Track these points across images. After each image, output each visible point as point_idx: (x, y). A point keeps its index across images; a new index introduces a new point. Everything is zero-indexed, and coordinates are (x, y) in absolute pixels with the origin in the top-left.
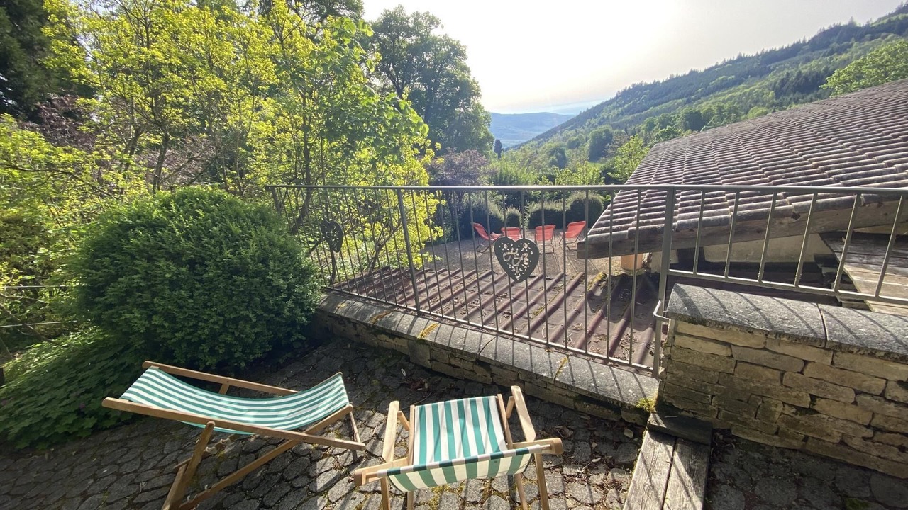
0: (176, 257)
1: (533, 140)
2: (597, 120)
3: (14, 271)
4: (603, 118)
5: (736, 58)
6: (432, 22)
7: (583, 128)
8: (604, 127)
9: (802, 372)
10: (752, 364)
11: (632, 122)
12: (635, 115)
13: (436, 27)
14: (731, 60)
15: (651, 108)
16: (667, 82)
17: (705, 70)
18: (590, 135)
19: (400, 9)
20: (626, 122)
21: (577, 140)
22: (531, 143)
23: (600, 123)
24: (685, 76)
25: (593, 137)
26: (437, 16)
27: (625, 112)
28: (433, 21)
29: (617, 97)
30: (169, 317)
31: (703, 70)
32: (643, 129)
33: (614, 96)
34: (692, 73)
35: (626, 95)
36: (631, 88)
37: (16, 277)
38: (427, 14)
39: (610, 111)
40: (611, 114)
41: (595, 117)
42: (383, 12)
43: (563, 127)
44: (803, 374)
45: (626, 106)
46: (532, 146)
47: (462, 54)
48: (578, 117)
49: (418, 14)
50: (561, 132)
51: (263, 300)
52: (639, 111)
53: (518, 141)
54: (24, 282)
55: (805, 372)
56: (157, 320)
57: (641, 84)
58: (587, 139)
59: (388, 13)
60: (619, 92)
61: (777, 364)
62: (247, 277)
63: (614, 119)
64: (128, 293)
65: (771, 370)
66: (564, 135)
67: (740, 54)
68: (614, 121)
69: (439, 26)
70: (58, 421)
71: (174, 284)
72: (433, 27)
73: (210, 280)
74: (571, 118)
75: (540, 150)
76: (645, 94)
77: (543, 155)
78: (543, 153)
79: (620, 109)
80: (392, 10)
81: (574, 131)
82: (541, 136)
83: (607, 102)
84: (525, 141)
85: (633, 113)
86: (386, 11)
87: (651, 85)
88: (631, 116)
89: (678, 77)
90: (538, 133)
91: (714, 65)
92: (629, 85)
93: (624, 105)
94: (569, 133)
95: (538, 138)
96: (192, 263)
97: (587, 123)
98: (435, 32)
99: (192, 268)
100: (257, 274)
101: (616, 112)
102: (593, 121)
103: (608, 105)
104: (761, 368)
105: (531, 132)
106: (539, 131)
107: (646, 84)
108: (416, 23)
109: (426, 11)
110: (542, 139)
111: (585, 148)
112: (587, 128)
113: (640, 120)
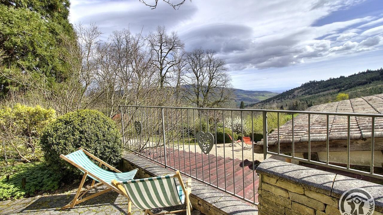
2: (292, 96)
5: (366, 71)
9: (324, 211)
10: (299, 203)
12: (312, 95)
14: (363, 72)
16: (328, 81)
17: (349, 76)
24: (337, 78)
29: (302, 86)
31: (347, 76)
33: (300, 86)
34: (341, 77)
44: (325, 212)
55: (326, 211)
57: (314, 81)
60: (303, 84)
61: (311, 205)
65: (309, 208)
67: (368, 70)
68: (301, 97)
76: (316, 86)
79: (303, 92)
89: (334, 79)
91: (354, 74)
93: (305, 90)
97: (287, 97)
101: (301, 93)
103: (297, 90)
104: (304, 207)
107: (317, 81)
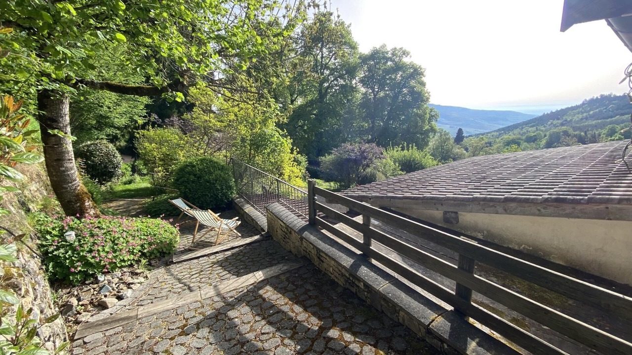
0: (195, 175)
1: (494, 131)
2: (560, 121)
3: (165, 171)
4: (566, 121)
6: (404, 54)
7: (545, 127)
8: (564, 128)
11: (596, 127)
12: (600, 121)
13: (406, 56)
15: (617, 117)
18: (548, 133)
19: (384, 46)
20: (588, 126)
21: (535, 135)
22: (493, 133)
23: (562, 125)
25: (551, 136)
26: (408, 50)
27: (590, 117)
28: (406, 53)
29: (583, 104)
30: (190, 190)
32: (604, 134)
33: (579, 103)
35: (593, 102)
36: (599, 98)
37: (164, 172)
38: (401, 49)
39: (574, 115)
40: (575, 118)
41: (558, 119)
42: (372, 49)
43: (526, 123)
45: (591, 113)
46: (493, 136)
47: (422, 74)
48: (540, 117)
49: (395, 49)
50: (522, 128)
51: (214, 192)
52: (604, 118)
53: (482, 130)
54: (166, 174)
56: (187, 190)
58: (545, 136)
59: (375, 49)
62: (210, 184)
63: (577, 122)
64: (183, 182)
66: (524, 130)
68: (577, 124)
69: (409, 56)
70: (162, 210)
71: (193, 182)
72: (404, 56)
73: (201, 183)
74: (536, 117)
75: (497, 140)
76: (613, 104)
77: (499, 145)
78: (500, 143)
79: (585, 114)
80: (378, 47)
81: (534, 129)
82: (503, 129)
83: (572, 107)
84: (487, 131)
85: (598, 119)
86: (374, 48)
87: (620, 96)
88: (595, 121)
90: (501, 127)
92: (597, 95)
93: (589, 111)
94: (530, 129)
95: (499, 130)
96: (198, 177)
97: (549, 123)
98: (406, 60)
99: (198, 179)
100: (214, 184)
101: (580, 116)
102: (555, 122)
103: (573, 110)
105: (495, 125)
106: (503, 125)
108: (393, 54)
109: (401, 47)
110: (502, 132)
111: (541, 143)
112: (548, 127)
113: (603, 126)
